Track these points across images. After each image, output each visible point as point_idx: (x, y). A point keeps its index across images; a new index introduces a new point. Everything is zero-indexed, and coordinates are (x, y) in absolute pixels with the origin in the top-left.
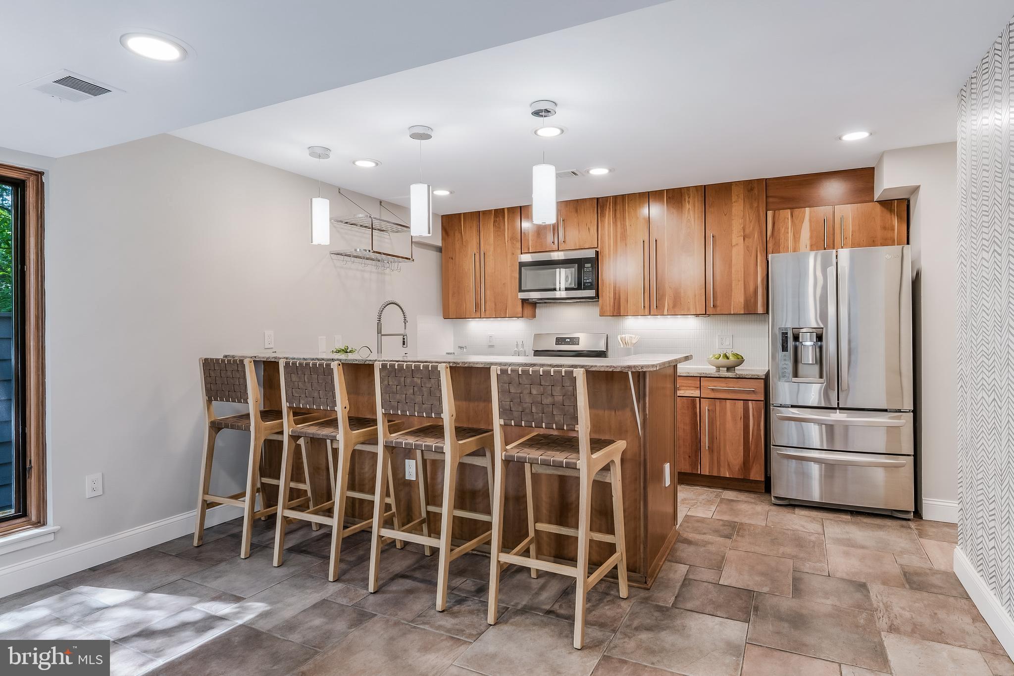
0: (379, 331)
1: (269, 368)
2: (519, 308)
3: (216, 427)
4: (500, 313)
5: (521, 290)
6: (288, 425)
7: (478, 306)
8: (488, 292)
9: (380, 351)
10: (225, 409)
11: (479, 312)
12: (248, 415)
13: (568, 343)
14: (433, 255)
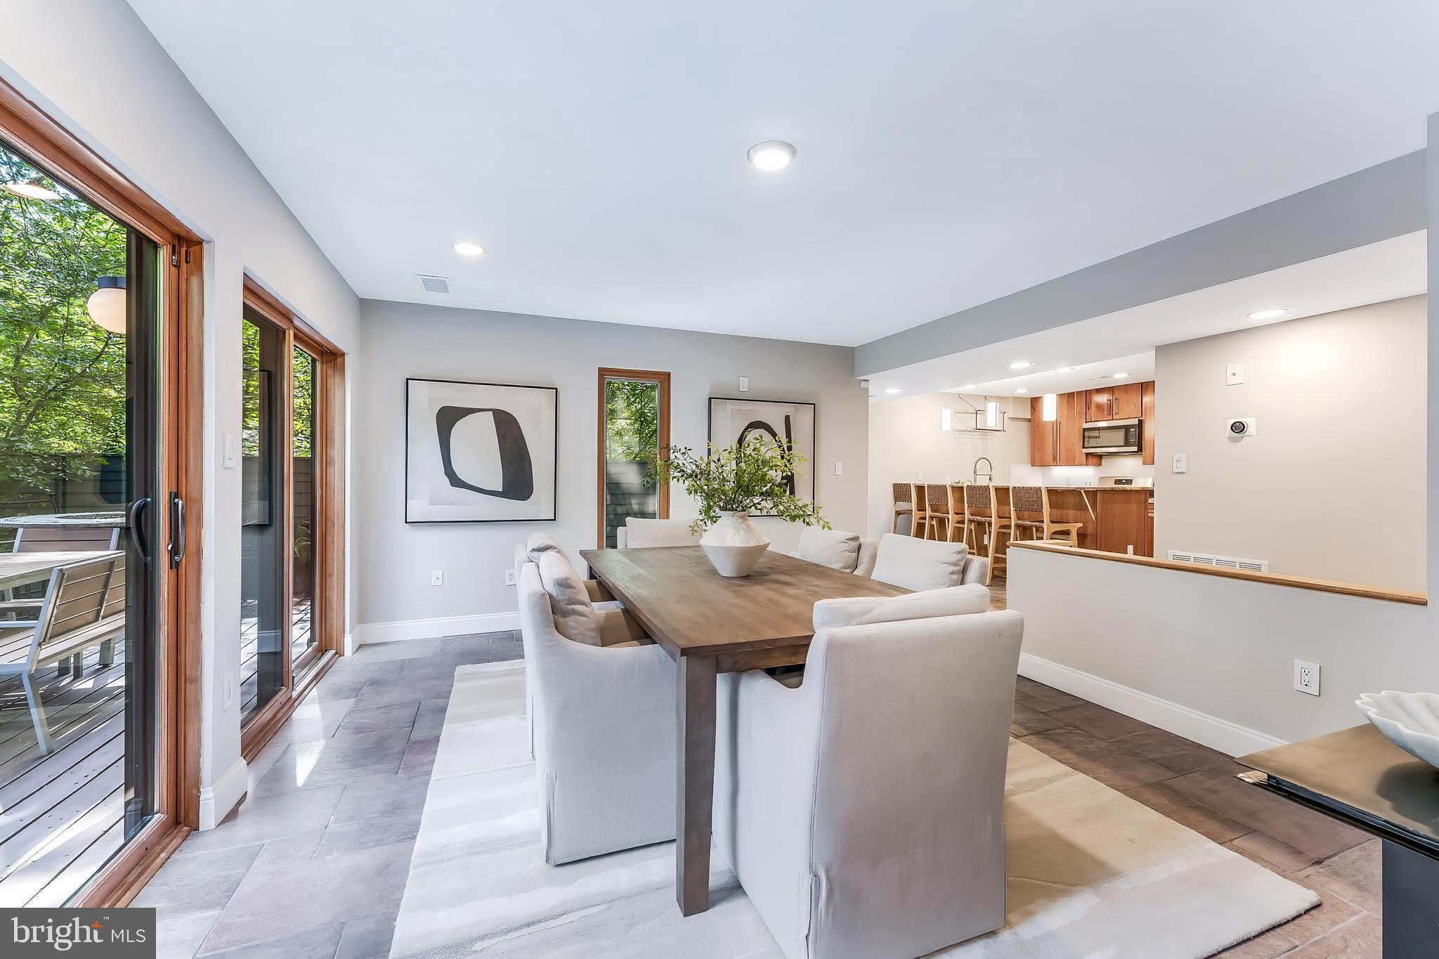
0: (975, 472)
1: (920, 489)
2: (1084, 459)
3: (898, 513)
4: (1071, 462)
5: (1084, 447)
6: (928, 513)
7: (1054, 459)
8: (1062, 449)
9: (975, 481)
10: (903, 506)
11: (1056, 461)
12: (912, 510)
13: (1124, 483)
14: (1025, 425)
